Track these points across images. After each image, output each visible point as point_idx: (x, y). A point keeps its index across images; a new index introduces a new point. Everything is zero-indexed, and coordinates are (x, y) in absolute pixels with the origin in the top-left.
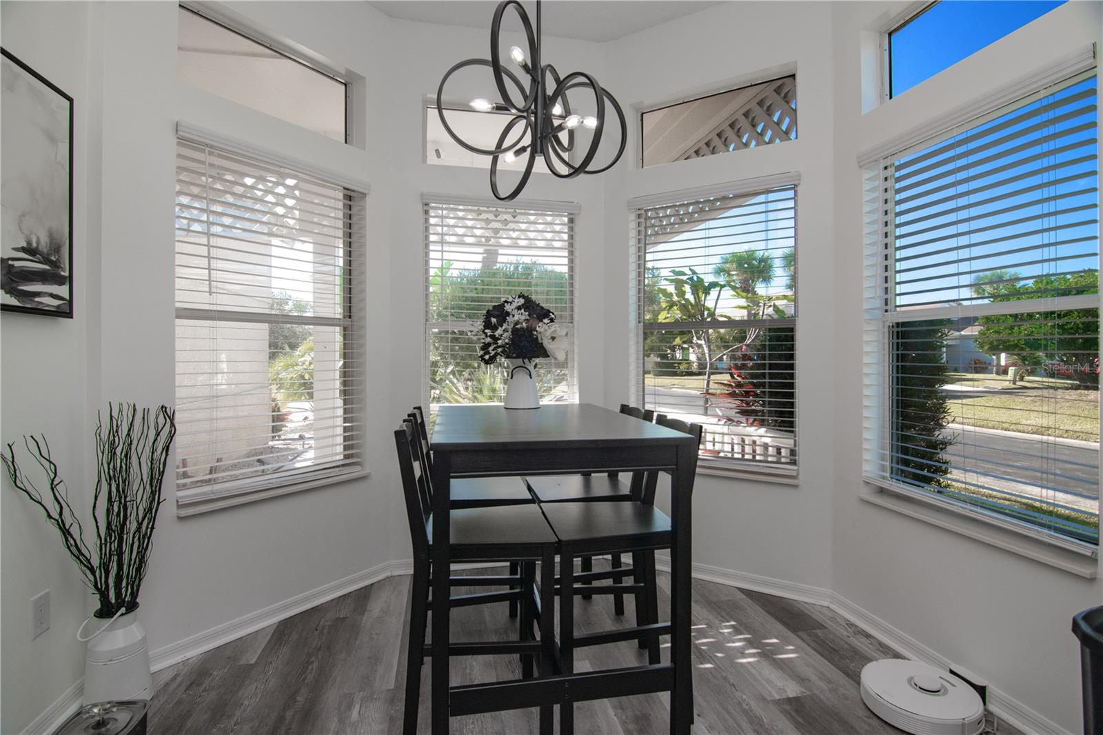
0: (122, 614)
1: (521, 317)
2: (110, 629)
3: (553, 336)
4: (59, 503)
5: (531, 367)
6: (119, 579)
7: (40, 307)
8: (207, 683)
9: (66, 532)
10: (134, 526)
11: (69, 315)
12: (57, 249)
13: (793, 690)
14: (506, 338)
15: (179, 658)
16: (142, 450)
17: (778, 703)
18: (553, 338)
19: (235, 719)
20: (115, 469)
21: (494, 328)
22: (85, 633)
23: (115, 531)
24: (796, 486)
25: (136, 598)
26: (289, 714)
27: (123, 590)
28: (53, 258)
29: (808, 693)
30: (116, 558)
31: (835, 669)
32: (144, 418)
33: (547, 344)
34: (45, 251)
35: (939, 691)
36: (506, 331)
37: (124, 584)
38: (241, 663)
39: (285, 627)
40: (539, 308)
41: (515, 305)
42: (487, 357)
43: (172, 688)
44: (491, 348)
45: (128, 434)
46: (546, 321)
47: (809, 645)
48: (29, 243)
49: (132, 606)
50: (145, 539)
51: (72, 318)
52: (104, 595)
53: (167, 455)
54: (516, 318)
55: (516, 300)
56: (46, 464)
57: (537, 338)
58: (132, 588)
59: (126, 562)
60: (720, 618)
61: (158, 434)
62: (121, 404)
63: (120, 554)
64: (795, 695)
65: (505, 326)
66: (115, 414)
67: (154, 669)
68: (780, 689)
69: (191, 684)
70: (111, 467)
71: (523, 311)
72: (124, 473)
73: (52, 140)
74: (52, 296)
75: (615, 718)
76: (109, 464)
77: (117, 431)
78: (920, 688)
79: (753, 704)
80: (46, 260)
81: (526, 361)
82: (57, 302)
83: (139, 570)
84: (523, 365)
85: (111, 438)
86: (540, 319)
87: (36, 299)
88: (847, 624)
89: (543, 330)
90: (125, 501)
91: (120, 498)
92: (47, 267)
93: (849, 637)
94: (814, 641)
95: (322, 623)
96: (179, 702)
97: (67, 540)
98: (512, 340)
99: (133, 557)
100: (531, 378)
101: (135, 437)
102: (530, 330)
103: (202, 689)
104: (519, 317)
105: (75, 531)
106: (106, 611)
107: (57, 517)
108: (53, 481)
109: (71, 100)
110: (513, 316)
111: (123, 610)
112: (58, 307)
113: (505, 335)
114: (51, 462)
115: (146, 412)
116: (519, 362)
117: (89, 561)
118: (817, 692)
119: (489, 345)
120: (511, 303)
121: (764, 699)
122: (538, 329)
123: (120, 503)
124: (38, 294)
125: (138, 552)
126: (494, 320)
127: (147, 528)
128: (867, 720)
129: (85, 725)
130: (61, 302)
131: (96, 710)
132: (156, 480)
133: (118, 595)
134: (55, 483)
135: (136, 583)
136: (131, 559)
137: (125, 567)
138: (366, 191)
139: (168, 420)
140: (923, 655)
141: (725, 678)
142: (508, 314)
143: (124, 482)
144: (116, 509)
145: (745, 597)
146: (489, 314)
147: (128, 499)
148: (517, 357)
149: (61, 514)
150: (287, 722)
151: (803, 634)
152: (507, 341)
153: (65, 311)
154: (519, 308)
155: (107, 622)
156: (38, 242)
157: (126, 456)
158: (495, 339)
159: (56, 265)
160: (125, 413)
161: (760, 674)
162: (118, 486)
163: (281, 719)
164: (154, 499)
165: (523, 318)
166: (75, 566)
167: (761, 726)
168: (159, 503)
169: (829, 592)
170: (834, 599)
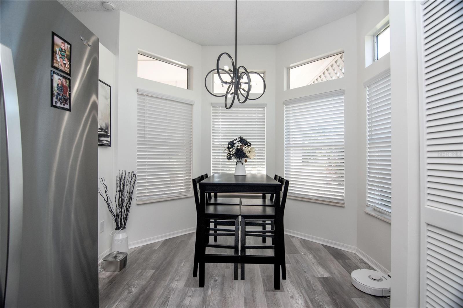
0: (122, 229)
2: (118, 233)
3: (250, 151)
4: (107, 196)
5: (243, 161)
6: (121, 220)
7: (103, 144)
8: (143, 253)
9: (108, 205)
10: (125, 205)
11: (110, 146)
12: (107, 128)
13: (326, 275)
14: (234, 152)
15: (136, 246)
16: (127, 185)
17: (319, 278)
18: (250, 152)
19: (150, 262)
20: (121, 188)
21: (230, 148)
22: (112, 234)
23: (120, 206)
24: (344, 207)
25: (125, 226)
26: (164, 262)
27: (122, 223)
28: (106, 131)
29: (332, 277)
30: (120, 213)
31: (346, 271)
32: (128, 175)
33: (247, 154)
34: (105, 129)
35: (379, 280)
37: (122, 221)
38: (153, 249)
39: (166, 241)
40: (245, 141)
41: (237, 141)
43: (134, 253)
45: (124, 179)
46: (247, 146)
47: (340, 264)
48: (101, 127)
49: (124, 228)
50: (128, 209)
51: (111, 146)
52: (117, 224)
53: (134, 186)
55: (238, 139)
56: (104, 186)
57: (244, 152)
58: (124, 223)
59: (123, 215)
60: (310, 253)
61: (132, 179)
62: (122, 171)
63: (122, 213)
64: (326, 277)
65: (234, 148)
66: (121, 173)
67: (129, 248)
68: (322, 275)
69: (139, 253)
70: (120, 188)
71: (240, 143)
72: (123, 190)
73: (106, 99)
74: (106, 141)
75: (261, 275)
76: (119, 187)
77: (121, 178)
78: (372, 278)
79: (310, 277)
80: (105, 131)
81: (240, 159)
82: (107, 142)
83: (126, 218)
84: (240, 161)
85: (120, 180)
86: (245, 145)
87: (103, 142)
88: (360, 259)
90: (123, 198)
91: (122, 197)
92: (105, 133)
93: (358, 263)
94: (343, 263)
95: (177, 241)
96: (136, 256)
97: (109, 207)
98: (236, 152)
99: (125, 214)
100: (243, 165)
101: (126, 179)
102: (242, 149)
103: (142, 254)
104: (238, 145)
105: (111, 205)
106: (118, 228)
107: (106, 200)
108: (106, 190)
109: (110, 87)
111: (122, 228)
112: (108, 144)
113: (234, 150)
114: (105, 185)
115: (129, 173)
117: (114, 213)
118: (335, 277)
121: (314, 276)
122: (244, 149)
123: (122, 198)
124: (103, 140)
125: (126, 213)
126: (230, 146)
127: (128, 206)
128: (350, 287)
129: (112, 256)
130: (108, 142)
131: (115, 253)
132: (131, 192)
133: (121, 224)
134: (106, 191)
135: (125, 222)
136: (124, 214)
137: (123, 216)
138: (193, 104)
139: (134, 176)
140: (382, 270)
141: (303, 270)
142: (235, 144)
143: (123, 192)
144: (121, 200)
145: (323, 247)
146: (229, 144)
147: (124, 197)
148: (237, 158)
149: (107, 200)
150: (163, 264)
151: (340, 261)
153: (109, 145)
155: (118, 231)
156: (103, 127)
157: (123, 185)
159: (107, 132)
160: (123, 173)
161: (317, 270)
162: (121, 193)
163: (162, 263)
164: (130, 198)
165: (240, 145)
166: (110, 214)
167: (310, 283)
168: (132, 199)
169: (356, 247)
170: (357, 251)
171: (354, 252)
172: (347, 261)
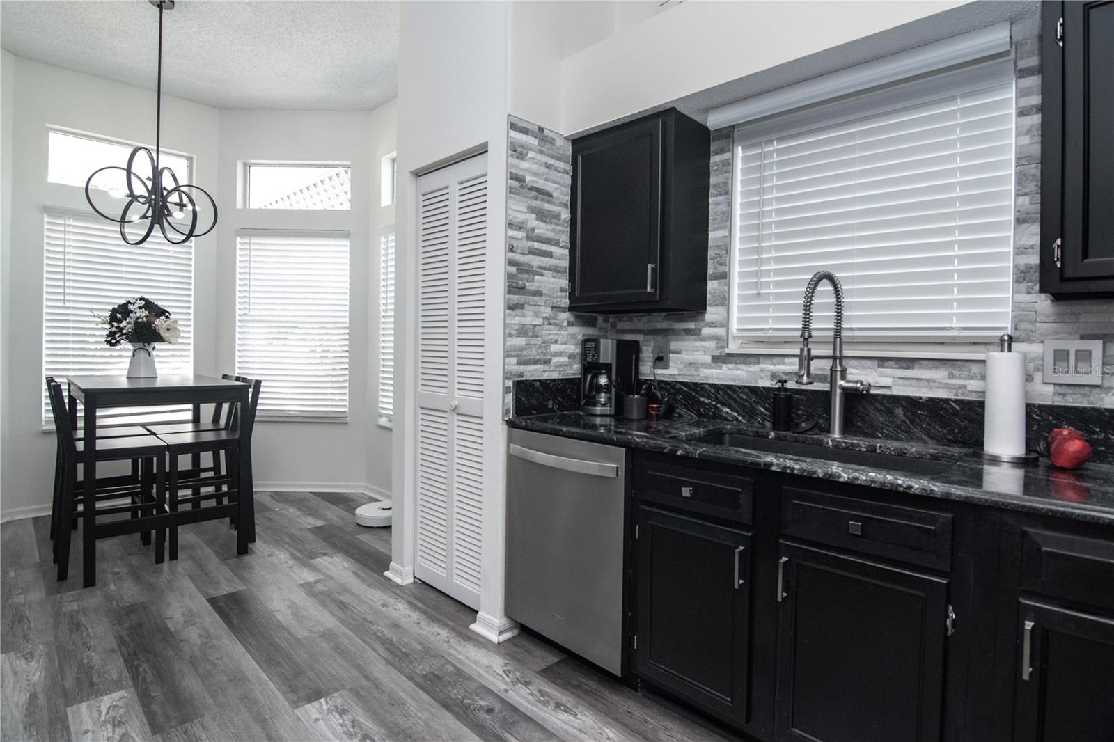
1: (142, 313)
5: (150, 349)
13: (320, 523)
14: (129, 328)
18: (168, 329)
21: (120, 321)
24: (346, 423)
29: (328, 524)
33: (163, 333)
36: (129, 323)
40: (157, 308)
41: (136, 306)
42: (113, 341)
44: (117, 336)
46: (162, 318)
47: (340, 508)
54: (138, 315)
55: (138, 301)
57: (155, 329)
60: (291, 505)
65: (128, 320)
71: (143, 310)
84: (143, 347)
86: (158, 316)
88: (364, 496)
89: (159, 323)
94: (344, 506)
98: (134, 329)
100: (150, 356)
102: (150, 323)
110: (136, 313)
113: (128, 326)
116: (141, 345)
118: (334, 523)
119: (115, 333)
120: (134, 304)
122: (156, 323)
126: (119, 316)
142: (131, 312)
145: (312, 495)
146: (114, 311)
148: (139, 341)
151: (340, 505)
152: (130, 330)
154: (140, 308)
158: (120, 329)
165: (144, 314)
169: (364, 484)
170: (366, 488)
171: (361, 491)
172: (350, 503)
